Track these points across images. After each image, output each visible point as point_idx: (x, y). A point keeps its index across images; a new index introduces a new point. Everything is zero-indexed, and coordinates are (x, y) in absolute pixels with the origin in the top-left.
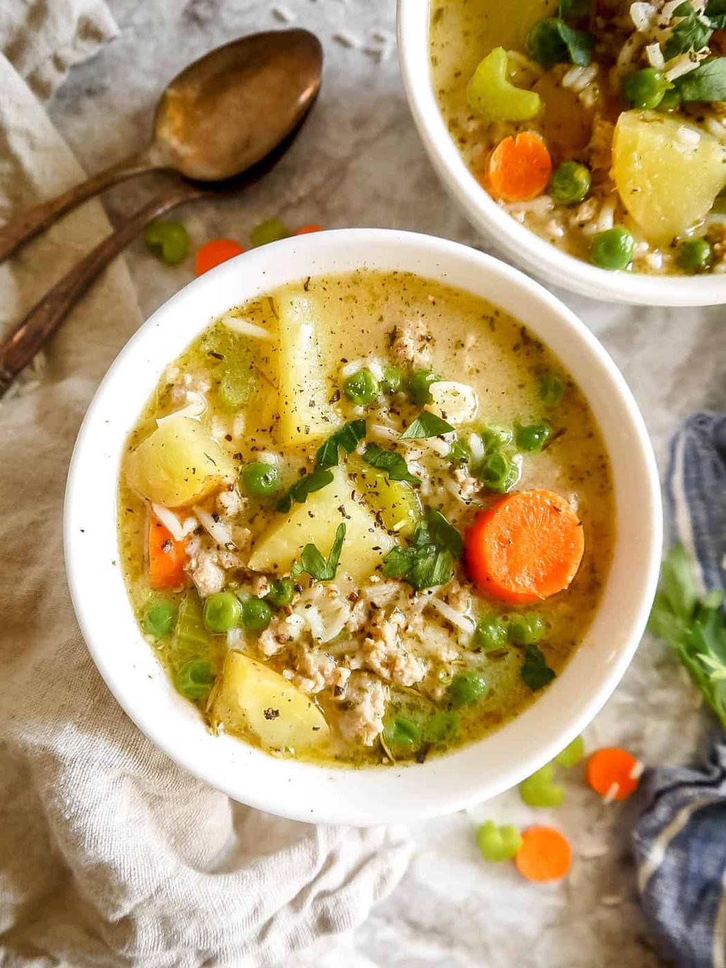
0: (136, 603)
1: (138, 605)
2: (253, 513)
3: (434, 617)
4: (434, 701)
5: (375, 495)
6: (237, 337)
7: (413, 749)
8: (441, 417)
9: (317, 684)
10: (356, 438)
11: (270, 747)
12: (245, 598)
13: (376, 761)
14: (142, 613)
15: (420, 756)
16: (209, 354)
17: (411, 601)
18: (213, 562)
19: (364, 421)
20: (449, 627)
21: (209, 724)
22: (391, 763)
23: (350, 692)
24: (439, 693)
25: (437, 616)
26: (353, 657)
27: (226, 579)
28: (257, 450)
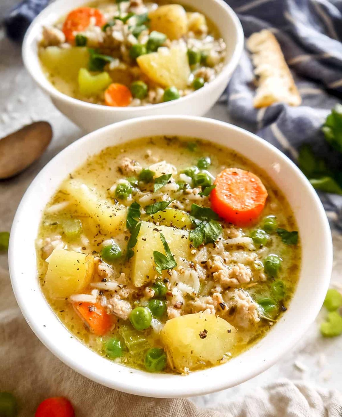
0: (96, 350)
1: (99, 349)
2: (119, 269)
3: (231, 249)
4: (265, 282)
5: (164, 220)
6: (57, 213)
7: (277, 309)
8: (163, 175)
9: (211, 309)
10: (137, 210)
11: (218, 360)
12: (146, 303)
13: (268, 327)
14: (103, 351)
15: (282, 308)
16: (50, 226)
17: (216, 249)
18: (118, 299)
19: (135, 202)
20: (240, 247)
21: (180, 373)
22: (274, 323)
23: (228, 304)
24: (263, 276)
25: (232, 247)
26: (215, 287)
27: (131, 303)
28: (100, 243)
